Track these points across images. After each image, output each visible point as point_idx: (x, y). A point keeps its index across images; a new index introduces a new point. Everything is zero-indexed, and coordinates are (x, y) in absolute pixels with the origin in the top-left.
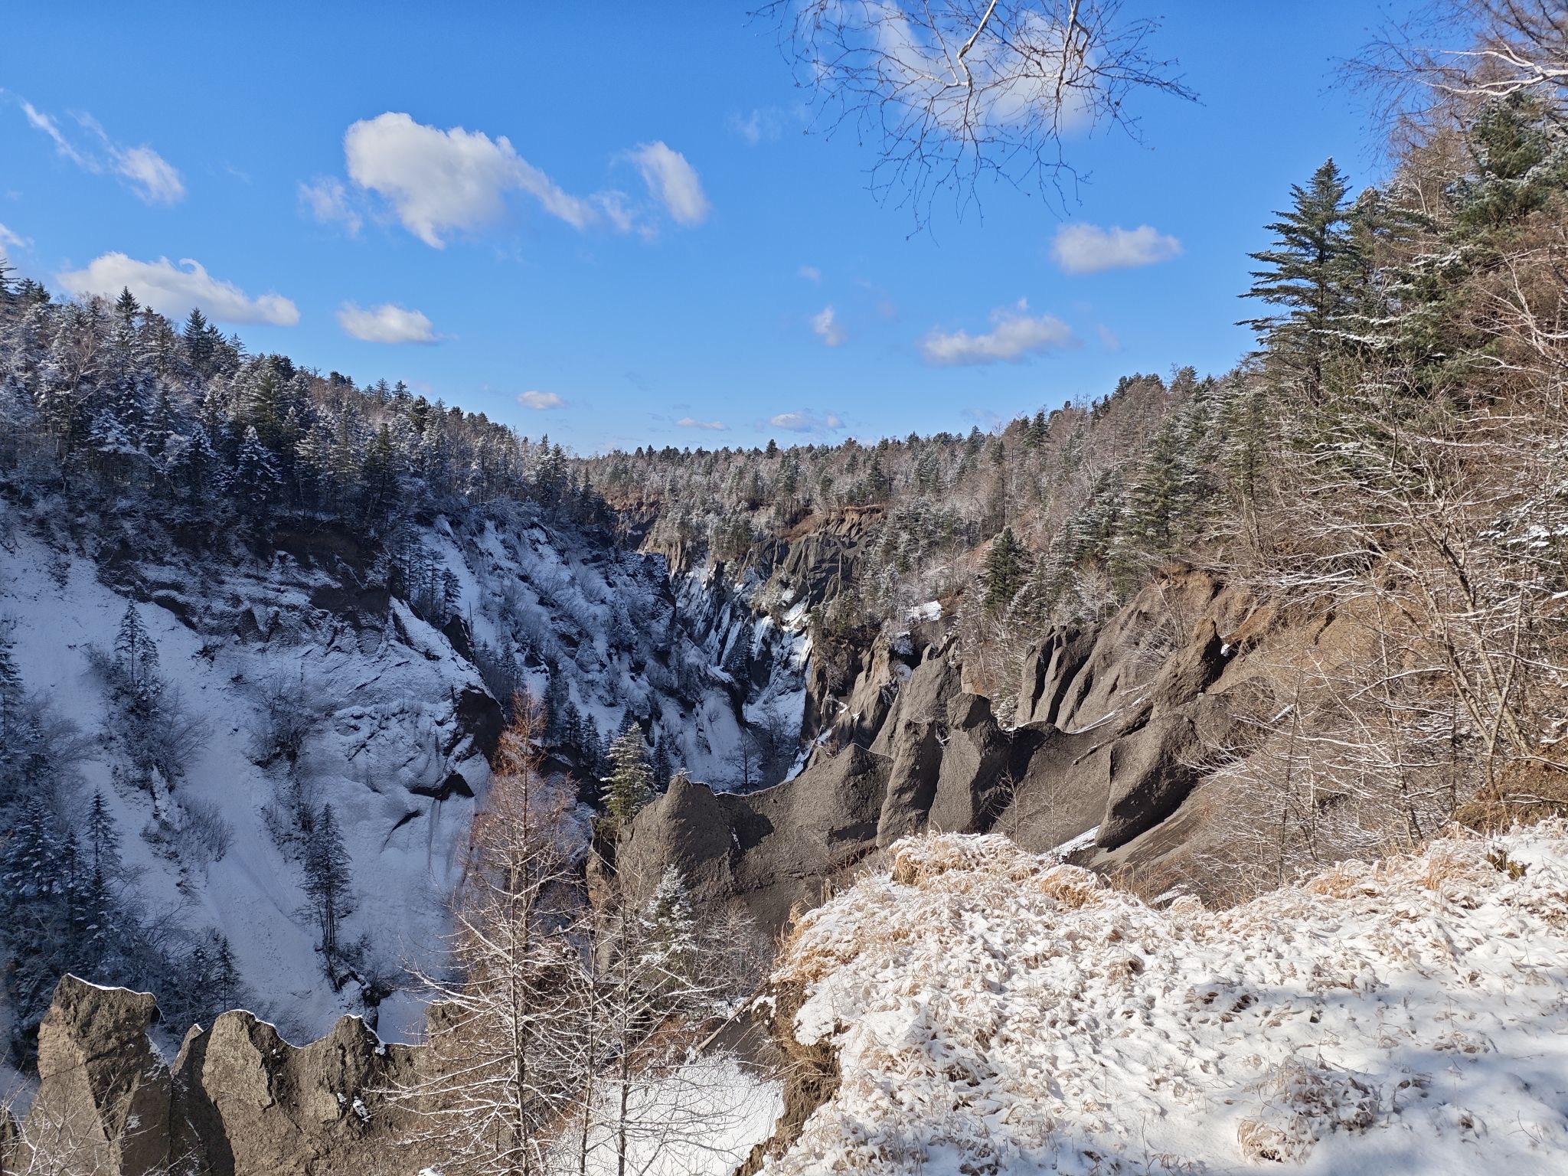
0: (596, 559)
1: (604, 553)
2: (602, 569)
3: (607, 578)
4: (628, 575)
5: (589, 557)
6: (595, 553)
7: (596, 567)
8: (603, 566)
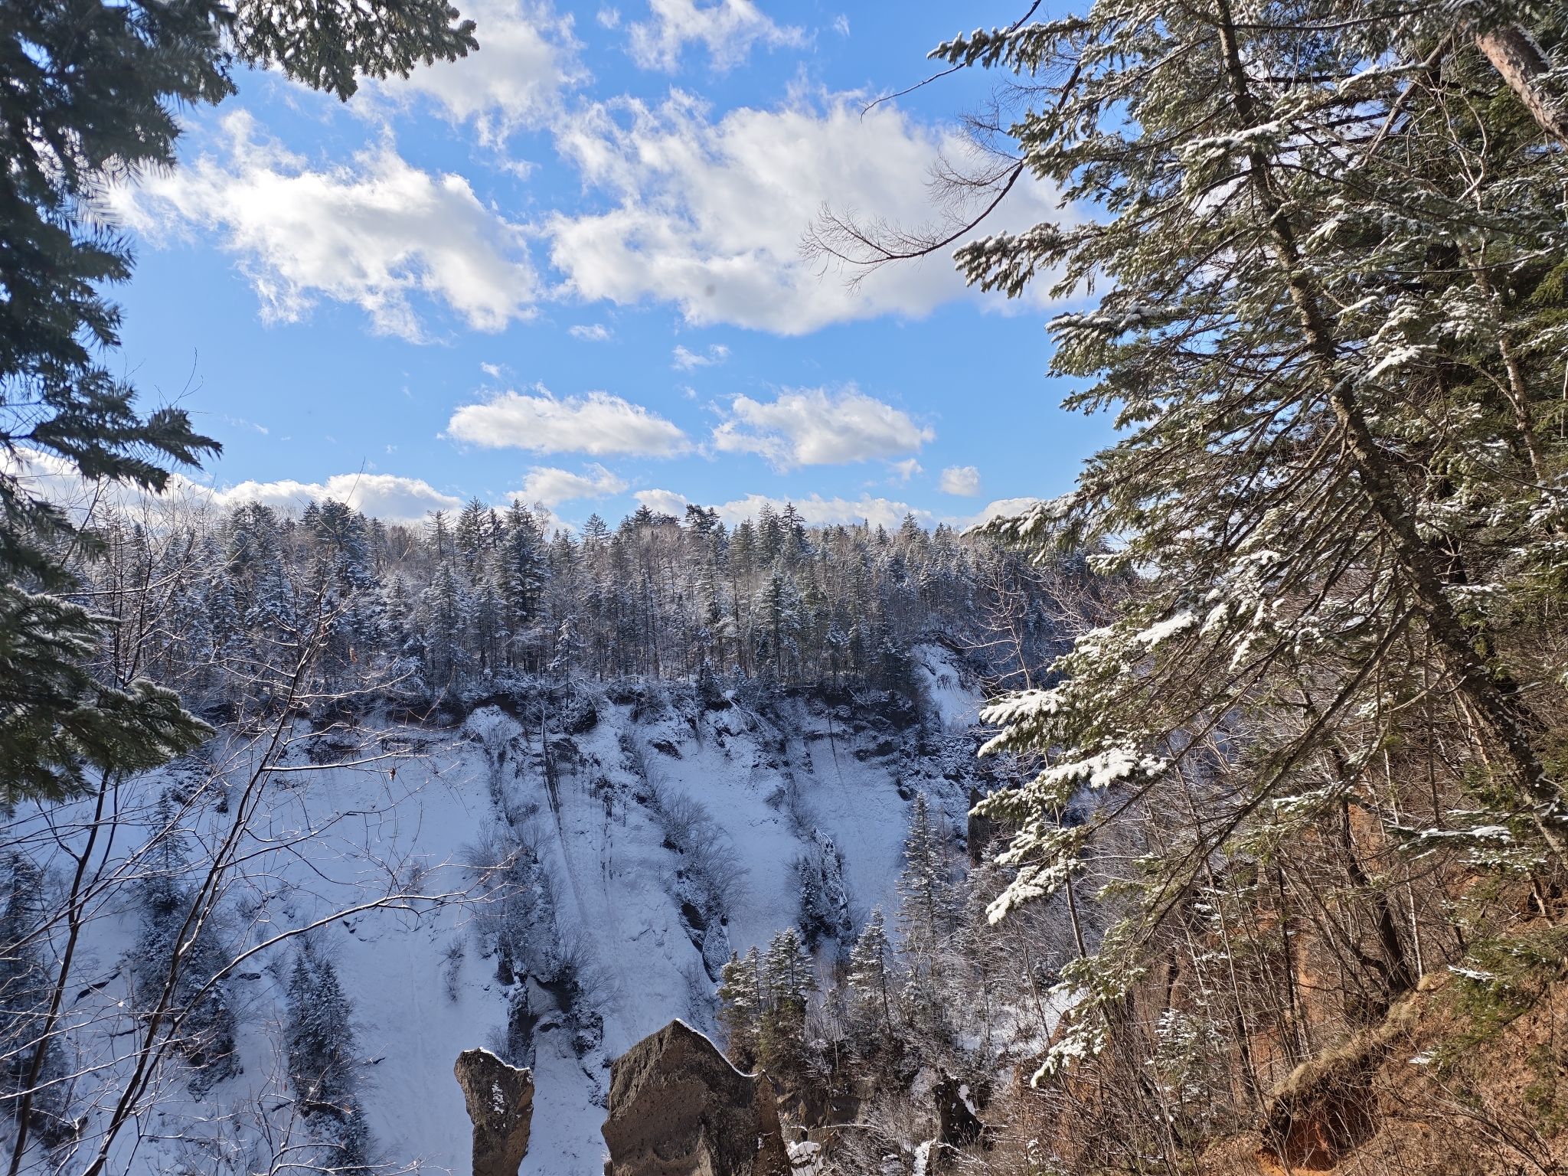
0: (884, 749)
1: (897, 739)
2: (893, 768)
3: (899, 783)
4: (947, 777)
5: (872, 746)
6: (882, 739)
7: (883, 764)
8: (894, 762)
